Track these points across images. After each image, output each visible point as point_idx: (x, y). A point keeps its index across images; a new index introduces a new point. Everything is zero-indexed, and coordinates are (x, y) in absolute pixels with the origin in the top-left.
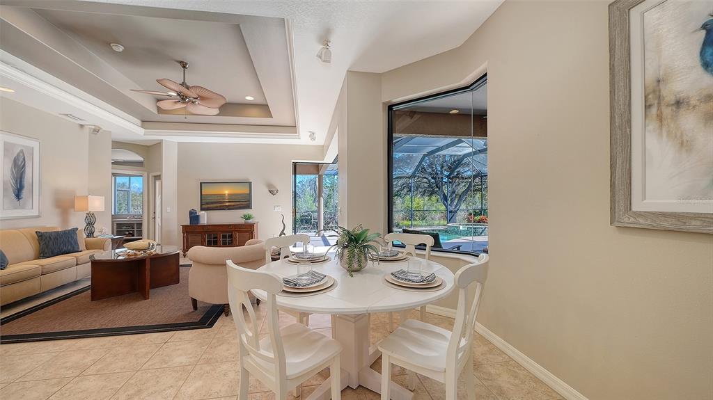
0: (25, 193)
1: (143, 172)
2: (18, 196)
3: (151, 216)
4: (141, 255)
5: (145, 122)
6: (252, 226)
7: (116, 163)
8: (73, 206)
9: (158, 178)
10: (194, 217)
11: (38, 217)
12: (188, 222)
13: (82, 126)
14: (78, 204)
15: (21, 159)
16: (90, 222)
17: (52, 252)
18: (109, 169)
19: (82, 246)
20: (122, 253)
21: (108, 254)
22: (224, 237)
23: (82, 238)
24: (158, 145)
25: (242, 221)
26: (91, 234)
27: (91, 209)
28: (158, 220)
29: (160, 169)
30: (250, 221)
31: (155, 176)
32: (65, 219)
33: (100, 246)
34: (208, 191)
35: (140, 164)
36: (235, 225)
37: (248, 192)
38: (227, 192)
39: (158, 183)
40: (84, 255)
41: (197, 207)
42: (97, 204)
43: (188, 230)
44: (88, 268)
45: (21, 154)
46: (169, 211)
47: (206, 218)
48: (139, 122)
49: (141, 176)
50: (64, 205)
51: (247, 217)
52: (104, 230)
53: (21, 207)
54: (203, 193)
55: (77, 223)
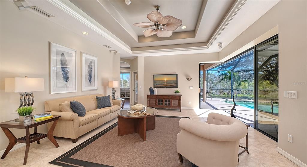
0: (92, 79)
1: (130, 71)
2: (90, 81)
3: (133, 90)
4: (140, 114)
5: (132, 49)
6: (180, 97)
8: (108, 85)
9: (136, 73)
10: (152, 91)
11: (97, 90)
12: (149, 93)
13: (110, 51)
14: (110, 84)
15: (91, 65)
16: (114, 92)
17: (101, 107)
19: (112, 104)
22: (166, 101)
23: (111, 100)
24: (137, 58)
25: (174, 94)
26: (114, 98)
27: (114, 87)
29: (137, 69)
30: (179, 94)
31: (134, 73)
32: (105, 91)
33: (118, 104)
34: (157, 78)
35: (129, 68)
36: (171, 96)
37: (176, 79)
38: (165, 79)
40: (113, 108)
41: (152, 87)
42: (116, 84)
43: (150, 97)
45: (91, 63)
46: (141, 88)
47: (156, 91)
48: (130, 48)
49: (129, 73)
50: (105, 84)
51: (177, 92)
53: (91, 86)
54: (155, 80)
55: (109, 93)
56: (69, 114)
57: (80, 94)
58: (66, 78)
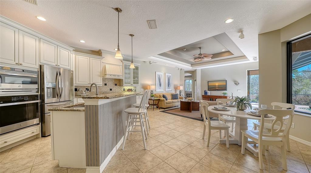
1: (192, 79)
2: (169, 86)
3: (194, 92)
4: (190, 101)
5: (192, 65)
6: (226, 97)
7: (186, 77)
9: (195, 80)
10: (206, 93)
11: (172, 91)
12: (203, 94)
13: (178, 69)
15: (169, 78)
16: (180, 92)
18: (184, 79)
19: (179, 98)
20: (186, 100)
21: (184, 100)
23: (179, 96)
24: (196, 70)
26: (180, 95)
27: (180, 89)
28: (196, 93)
29: (196, 78)
30: (226, 95)
32: (176, 92)
33: (182, 98)
34: (210, 84)
36: (220, 96)
37: (225, 84)
38: (217, 84)
39: (196, 82)
40: (179, 100)
41: (207, 90)
42: (182, 88)
43: (204, 96)
44: (180, 103)
47: (209, 93)
48: (190, 65)
50: (176, 88)
51: (224, 94)
52: (183, 95)
53: (169, 88)
54: (209, 85)
55: (178, 92)
56: (162, 98)
57: (165, 92)
58: (160, 85)
